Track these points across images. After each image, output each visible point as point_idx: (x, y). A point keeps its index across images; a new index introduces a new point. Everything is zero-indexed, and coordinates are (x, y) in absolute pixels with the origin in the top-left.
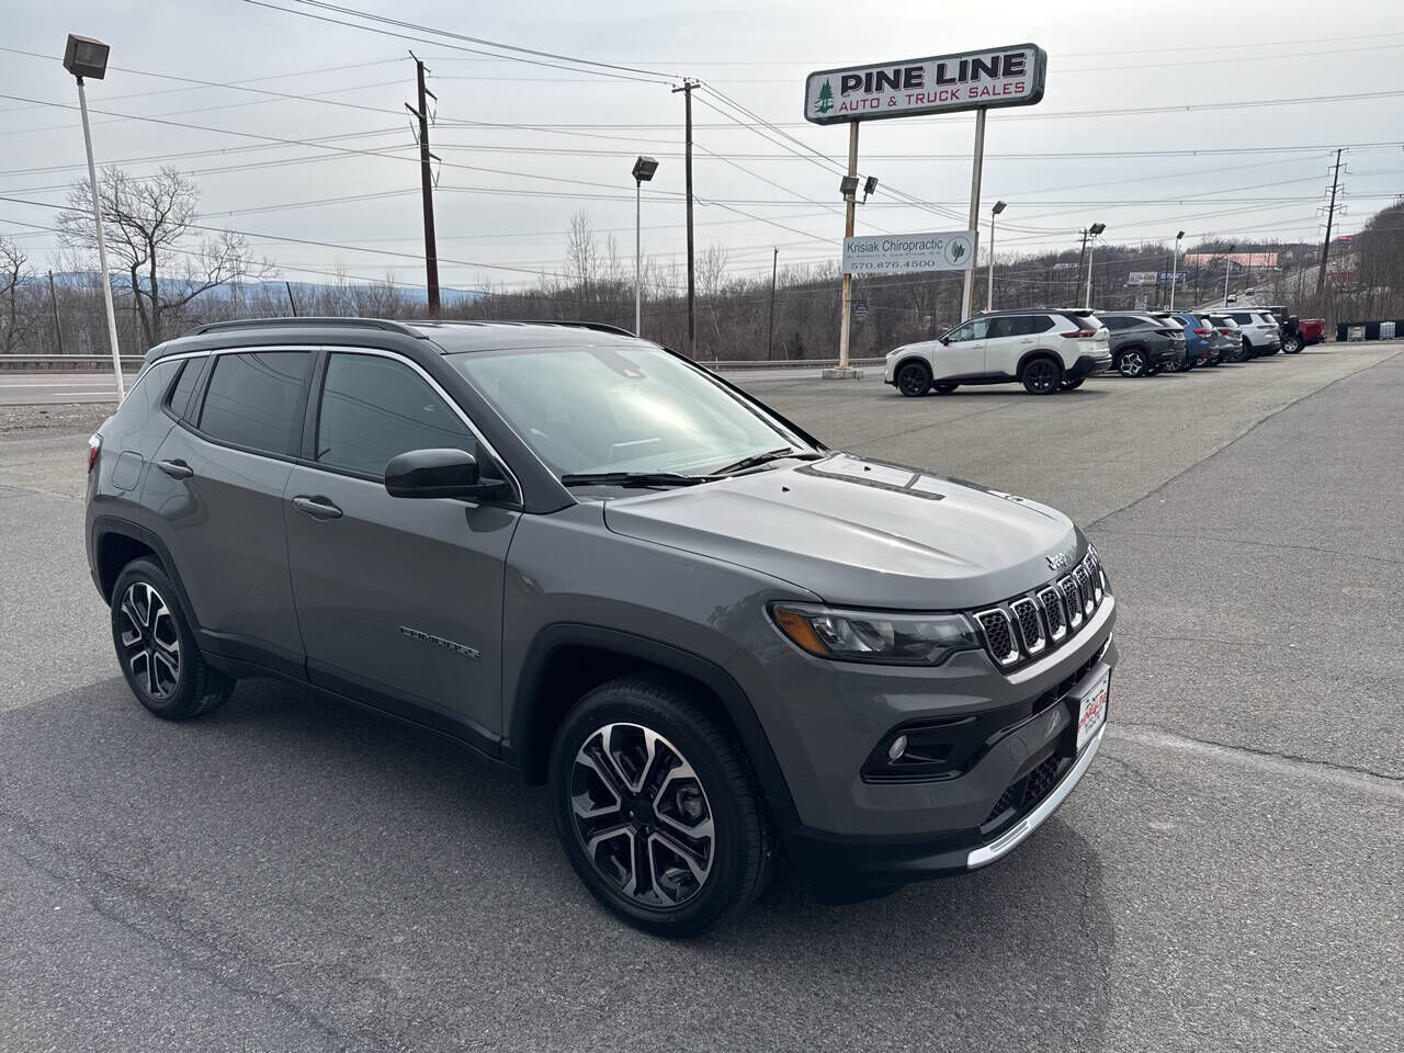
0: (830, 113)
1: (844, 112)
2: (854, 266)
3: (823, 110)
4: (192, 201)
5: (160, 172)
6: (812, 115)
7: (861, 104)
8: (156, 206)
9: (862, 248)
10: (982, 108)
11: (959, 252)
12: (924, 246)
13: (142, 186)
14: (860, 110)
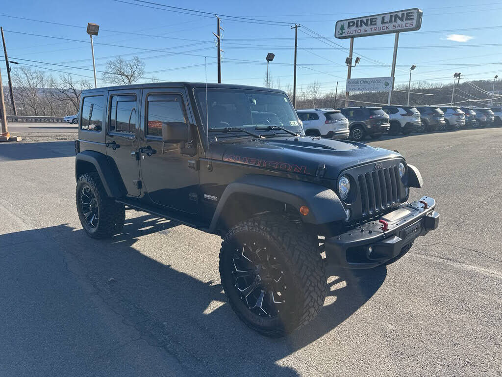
0: (343, 35)
1: (348, 35)
2: (350, 90)
3: (341, 34)
4: (143, 68)
5: (133, 58)
6: (337, 36)
7: (354, 31)
8: (132, 69)
9: (353, 83)
10: (398, 32)
11: (387, 84)
12: (375, 82)
13: (128, 63)
14: (354, 34)
